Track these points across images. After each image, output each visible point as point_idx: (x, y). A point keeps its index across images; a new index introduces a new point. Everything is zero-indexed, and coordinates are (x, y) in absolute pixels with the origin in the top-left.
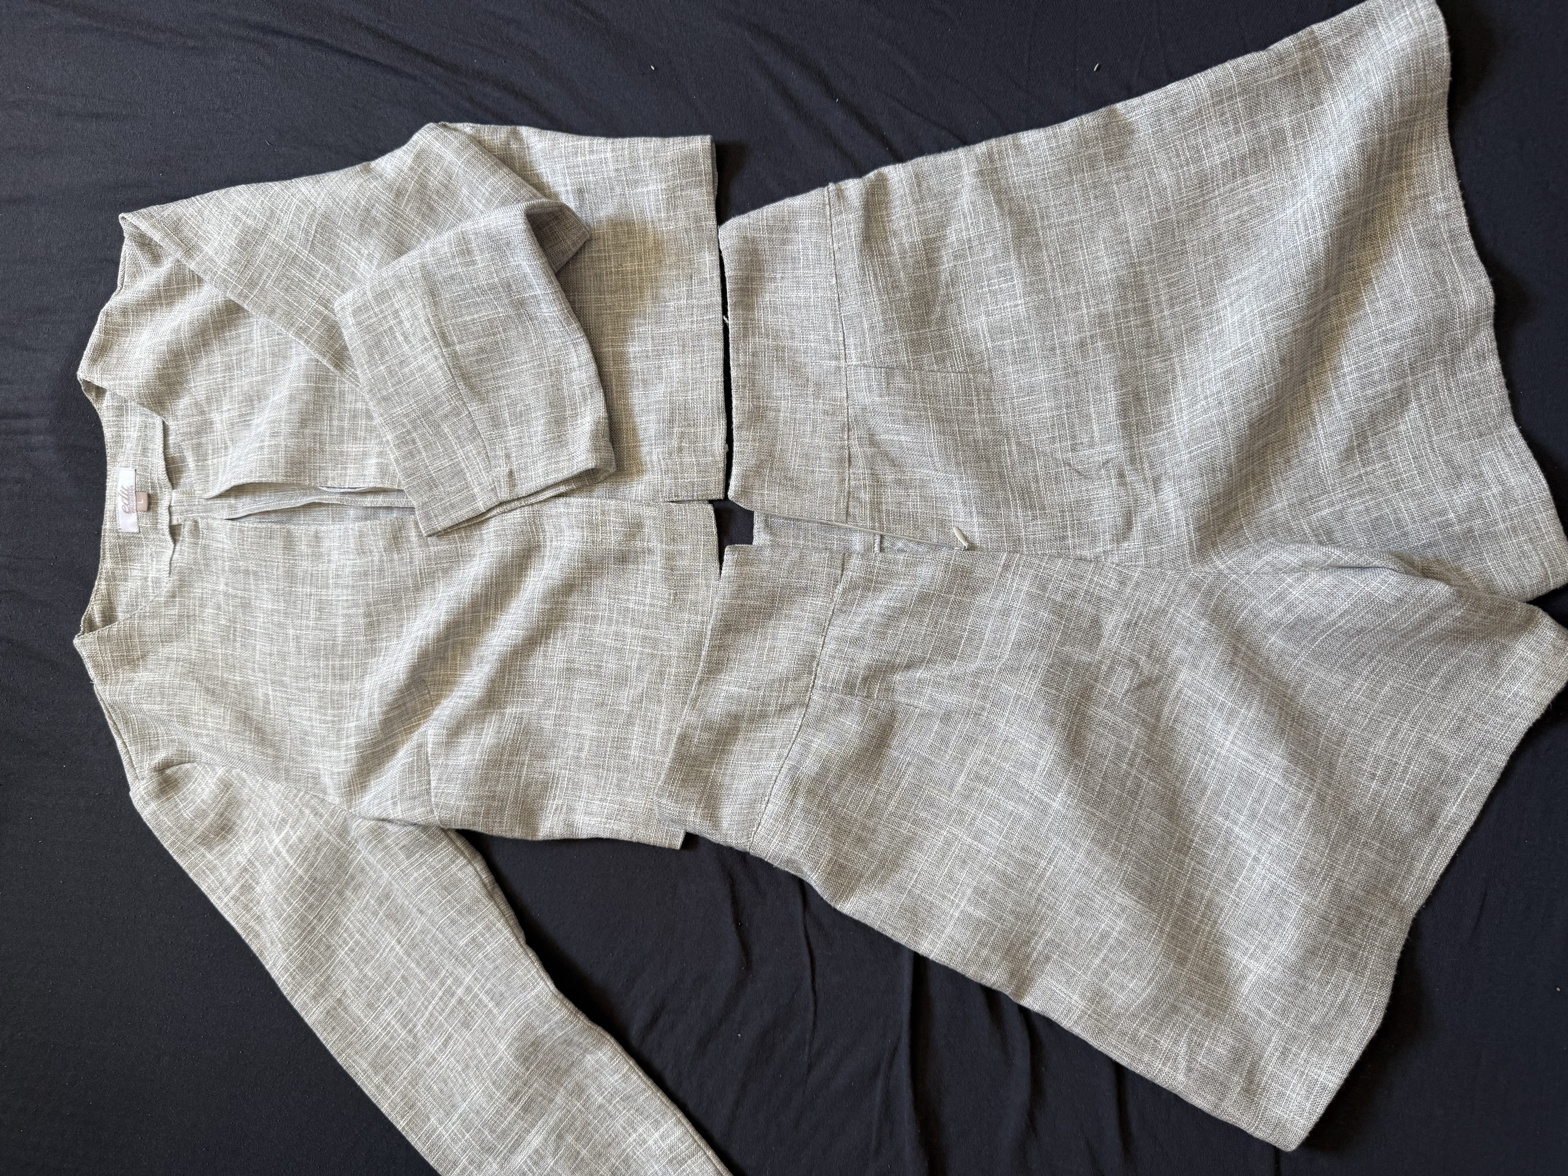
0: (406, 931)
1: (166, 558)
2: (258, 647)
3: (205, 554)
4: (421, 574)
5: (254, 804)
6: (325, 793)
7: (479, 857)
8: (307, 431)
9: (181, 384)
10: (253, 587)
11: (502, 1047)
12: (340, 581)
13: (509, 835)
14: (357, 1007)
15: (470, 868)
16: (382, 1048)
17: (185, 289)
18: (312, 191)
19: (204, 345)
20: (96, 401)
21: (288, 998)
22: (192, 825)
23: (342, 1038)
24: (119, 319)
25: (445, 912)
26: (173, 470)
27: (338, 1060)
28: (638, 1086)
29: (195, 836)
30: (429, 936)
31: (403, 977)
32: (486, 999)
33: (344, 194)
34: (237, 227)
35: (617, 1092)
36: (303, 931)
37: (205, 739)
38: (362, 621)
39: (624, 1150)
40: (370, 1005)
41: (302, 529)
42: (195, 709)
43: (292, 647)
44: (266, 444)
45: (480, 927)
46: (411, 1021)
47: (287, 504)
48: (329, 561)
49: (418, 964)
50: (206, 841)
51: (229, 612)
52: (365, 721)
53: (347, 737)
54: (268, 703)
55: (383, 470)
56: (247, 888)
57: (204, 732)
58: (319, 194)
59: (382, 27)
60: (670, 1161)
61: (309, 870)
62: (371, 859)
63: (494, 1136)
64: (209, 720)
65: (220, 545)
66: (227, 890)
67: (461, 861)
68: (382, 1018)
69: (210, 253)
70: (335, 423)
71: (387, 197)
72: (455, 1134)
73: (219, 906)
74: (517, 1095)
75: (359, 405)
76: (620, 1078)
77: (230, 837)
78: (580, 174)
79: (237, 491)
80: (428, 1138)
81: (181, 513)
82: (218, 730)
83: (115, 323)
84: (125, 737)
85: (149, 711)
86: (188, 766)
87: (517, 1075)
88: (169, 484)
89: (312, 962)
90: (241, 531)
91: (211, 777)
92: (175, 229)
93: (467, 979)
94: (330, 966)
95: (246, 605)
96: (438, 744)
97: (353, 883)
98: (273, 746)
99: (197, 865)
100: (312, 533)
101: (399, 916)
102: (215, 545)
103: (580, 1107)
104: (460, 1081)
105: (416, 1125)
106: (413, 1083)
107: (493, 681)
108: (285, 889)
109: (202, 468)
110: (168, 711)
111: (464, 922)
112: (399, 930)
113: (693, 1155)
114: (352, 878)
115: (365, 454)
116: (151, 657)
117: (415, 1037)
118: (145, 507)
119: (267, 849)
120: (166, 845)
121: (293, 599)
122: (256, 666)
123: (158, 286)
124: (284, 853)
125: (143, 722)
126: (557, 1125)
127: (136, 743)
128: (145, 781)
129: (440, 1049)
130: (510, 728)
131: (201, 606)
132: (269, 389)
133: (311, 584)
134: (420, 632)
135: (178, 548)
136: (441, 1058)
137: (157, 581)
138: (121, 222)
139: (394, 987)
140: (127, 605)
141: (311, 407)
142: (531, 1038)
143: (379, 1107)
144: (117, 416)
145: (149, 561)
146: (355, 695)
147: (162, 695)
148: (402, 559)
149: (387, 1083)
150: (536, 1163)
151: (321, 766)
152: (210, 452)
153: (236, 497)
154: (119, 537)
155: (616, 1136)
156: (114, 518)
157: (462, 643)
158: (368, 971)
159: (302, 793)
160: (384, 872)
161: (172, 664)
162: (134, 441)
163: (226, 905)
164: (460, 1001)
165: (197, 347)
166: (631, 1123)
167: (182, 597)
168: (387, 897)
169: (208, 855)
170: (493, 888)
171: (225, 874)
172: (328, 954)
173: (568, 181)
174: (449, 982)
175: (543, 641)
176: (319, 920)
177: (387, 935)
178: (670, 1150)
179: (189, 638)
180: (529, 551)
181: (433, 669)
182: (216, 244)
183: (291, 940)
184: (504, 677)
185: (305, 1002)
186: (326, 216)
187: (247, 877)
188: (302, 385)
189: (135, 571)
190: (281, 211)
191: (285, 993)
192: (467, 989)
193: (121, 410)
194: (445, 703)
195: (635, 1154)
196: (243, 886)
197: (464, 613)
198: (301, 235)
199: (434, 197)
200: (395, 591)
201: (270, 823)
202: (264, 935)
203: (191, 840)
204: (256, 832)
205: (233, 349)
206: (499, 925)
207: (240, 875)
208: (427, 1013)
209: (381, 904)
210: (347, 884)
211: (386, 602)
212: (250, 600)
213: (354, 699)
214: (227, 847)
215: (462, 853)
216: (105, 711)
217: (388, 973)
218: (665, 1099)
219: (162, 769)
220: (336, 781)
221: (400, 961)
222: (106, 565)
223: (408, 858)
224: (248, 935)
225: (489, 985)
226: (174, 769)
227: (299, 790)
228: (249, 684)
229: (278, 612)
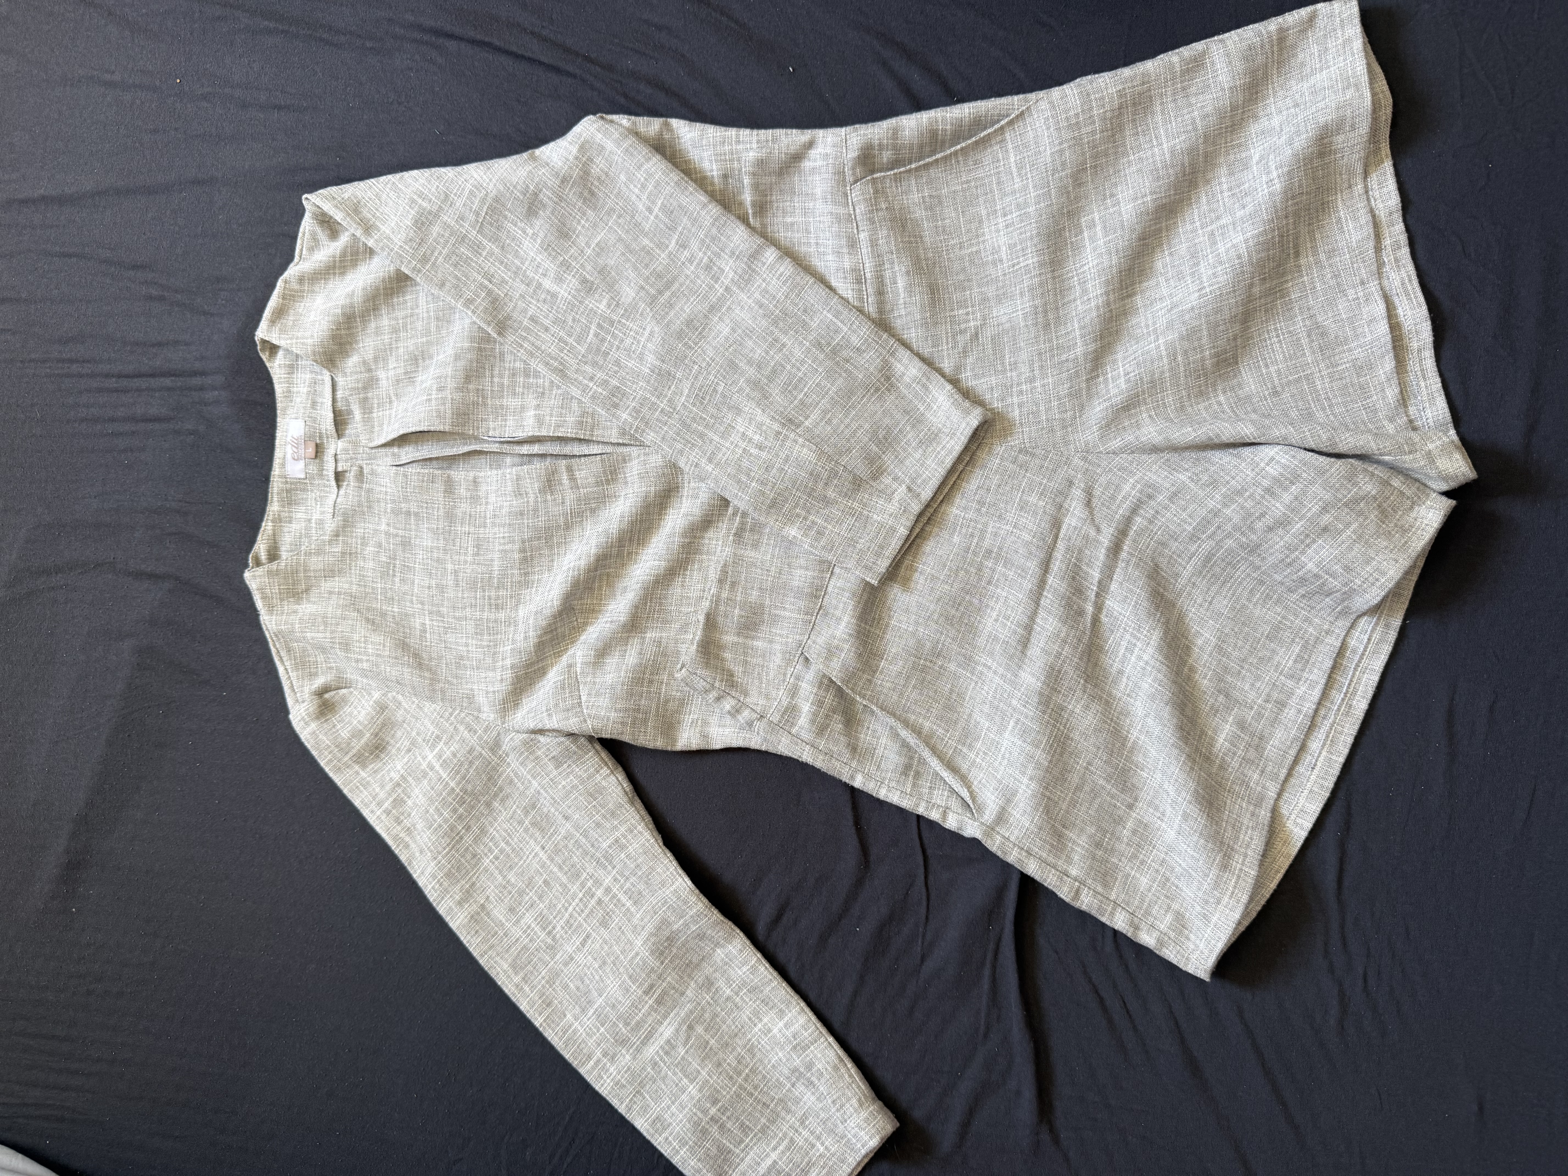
0: (550, 838)
1: (330, 501)
2: (416, 582)
3: (368, 497)
4: (571, 513)
5: (409, 724)
6: (479, 711)
7: (620, 769)
8: (471, 387)
9: (351, 344)
10: (413, 527)
11: (639, 943)
12: (498, 521)
13: (651, 745)
14: (499, 912)
15: (612, 778)
16: (522, 949)
17: (357, 260)
18: (484, 177)
19: (374, 310)
20: (269, 360)
21: (434, 904)
22: (349, 744)
23: (485, 940)
24: (296, 287)
25: (591, 816)
26: (340, 422)
27: (481, 962)
28: (766, 977)
29: (351, 754)
30: (572, 842)
31: (545, 881)
32: (624, 898)
33: (515, 180)
34: (413, 209)
35: (744, 983)
36: (452, 841)
37: (365, 664)
38: (517, 556)
39: (750, 1040)
40: (512, 910)
41: (461, 474)
42: (356, 637)
43: (450, 581)
44: (433, 397)
45: (623, 829)
46: (550, 923)
47: (449, 452)
48: (487, 503)
49: (560, 868)
50: (361, 759)
51: (390, 550)
52: (521, 644)
53: (503, 659)
54: (425, 631)
55: (540, 421)
56: (398, 802)
57: (365, 658)
58: (491, 180)
59: (545, 33)
60: (795, 1047)
61: (460, 783)
62: (523, 771)
63: (628, 1028)
64: (370, 646)
65: (384, 489)
66: (380, 804)
67: (605, 771)
68: (522, 922)
69: (387, 232)
70: (496, 380)
71: (554, 182)
72: (590, 1029)
73: (372, 820)
74: (651, 988)
75: (518, 364)
76: (748, 970)
77: (383, 756)
78: (726, 161)
79: (402, 440)
80: (564, 1033)
81: (346, 461)
82: (378, 655)
83: (292, 290)
84: (287, 663)
85: (313, 639)
86: (344, 691)
87: (653, 969)
88: (335, 435)
89: (458, 870)
90: (405, 476)
91: (367, 700)
92: (355, 209)
93: (607, 881)
94: (475, 873)
95: (406, 544)
96: (586, 663)
97: (501, 795)
98: (430, 670)
99: (351, 781)
100: (471, 478)
101: (544, 824)
102: (378, 489)
103: (709, 1000)
104: (597, 977)
105: (553, 1022)
106: (551, 982)
107: (636, 607)
108: (437, 801)
109: (367, 420)
110: (331, 638)
111: (608, 825)
112: (544, 837)
113: (816, 1041)
114: (501, 789)
115: (523, 408)
116: (314, 591)
117: (554, 939)
118: (313, 456)
119: (420, 764)
120: (322, 764)
121: (452, 537)
122: (414, 598)
123: (334, 257)
124: (437, 767)
125: (304, 650)
126: (688, 1016)
127: (297, 670)
128: (306, 703)
129: (578, 949)
130: (650, 650)
131: (362, 544)
132: (433, 349)
133: (469, 524)
134: (572, 565)
135: (342, 492)
136: (580, 957)
137: (320, 522)
138: (304, 202)
139: (536, 891)
140: (291, 544)
141: (475, 365)
142: (667, 933)
143: (518, 1005)
144: (289, 373)
145: (314, 505)
146: (511, 622)
147: (326, 624)
148: (555, 500)
149: (526, 982)
150: (667, 1053)
151: (475, 687)
152: (376, 405)
153: (399, 446)
154: (287, 482)
155: (742, 1027)
156: (283, 465)
157: (608, 575)
158: (512, 877)
159: (457, 712)
160: (534, 782)
161: (334, 597)
162: (304, 396)
163: (378, 818)
164: (600, 902)
165: (368, 310)
166: (756, 1013)
167: (345, 536)
168: (534, 806)
169: (361, 772)
170: (633, 797)
171: (377, 790)
172: (473, 862)
173: (714, 167)
174: (589, 884)
175: (681, 573)
176: (467, 830)
177: (532, 842)
178: (794, 1037)
179: (350, 573)
180: (669, 491)
181: (581, 599)
182: (393, 225)
183: (440, 849)
184: (646, 603)
185: (450, 908)
186: (497, 200)
187: (400, 791)
188: (466, 345)
189: (300, 514)
190: (455, 195)
191: (431, 900)
192: (606, 890)
193: (292, 368)
194: (590, 629)
195: (759, 1043)
196: (395, 800)
197: (611, 547)
198: (472, 217)
199: (596, 183)
200: (548, 529)
201: (424, 741)
202: (413, 845)
203: (346, 759)
204: (409, 751)
205: (400, 314)
206: (639, 828)
207: (393, 790)
208: (567, 915)
209: (527, 813)
210: (496, 795)
211: (539, 538)
212: (410, 538)
213: (509, 625)
214: (380, 765)
215: (606, 764)
216: (269, 640)
217: (531, 879)
218: (789, 989)
219: (320, 693)
220: (491, 699)
221: (543, 867)
222: (273, 507)
223: (556, 768)
224: (398, 846)
225: (628, 885)
226: (332, 693)
227: (454, 709)
228: (406, 615)
229: (438, 548)
